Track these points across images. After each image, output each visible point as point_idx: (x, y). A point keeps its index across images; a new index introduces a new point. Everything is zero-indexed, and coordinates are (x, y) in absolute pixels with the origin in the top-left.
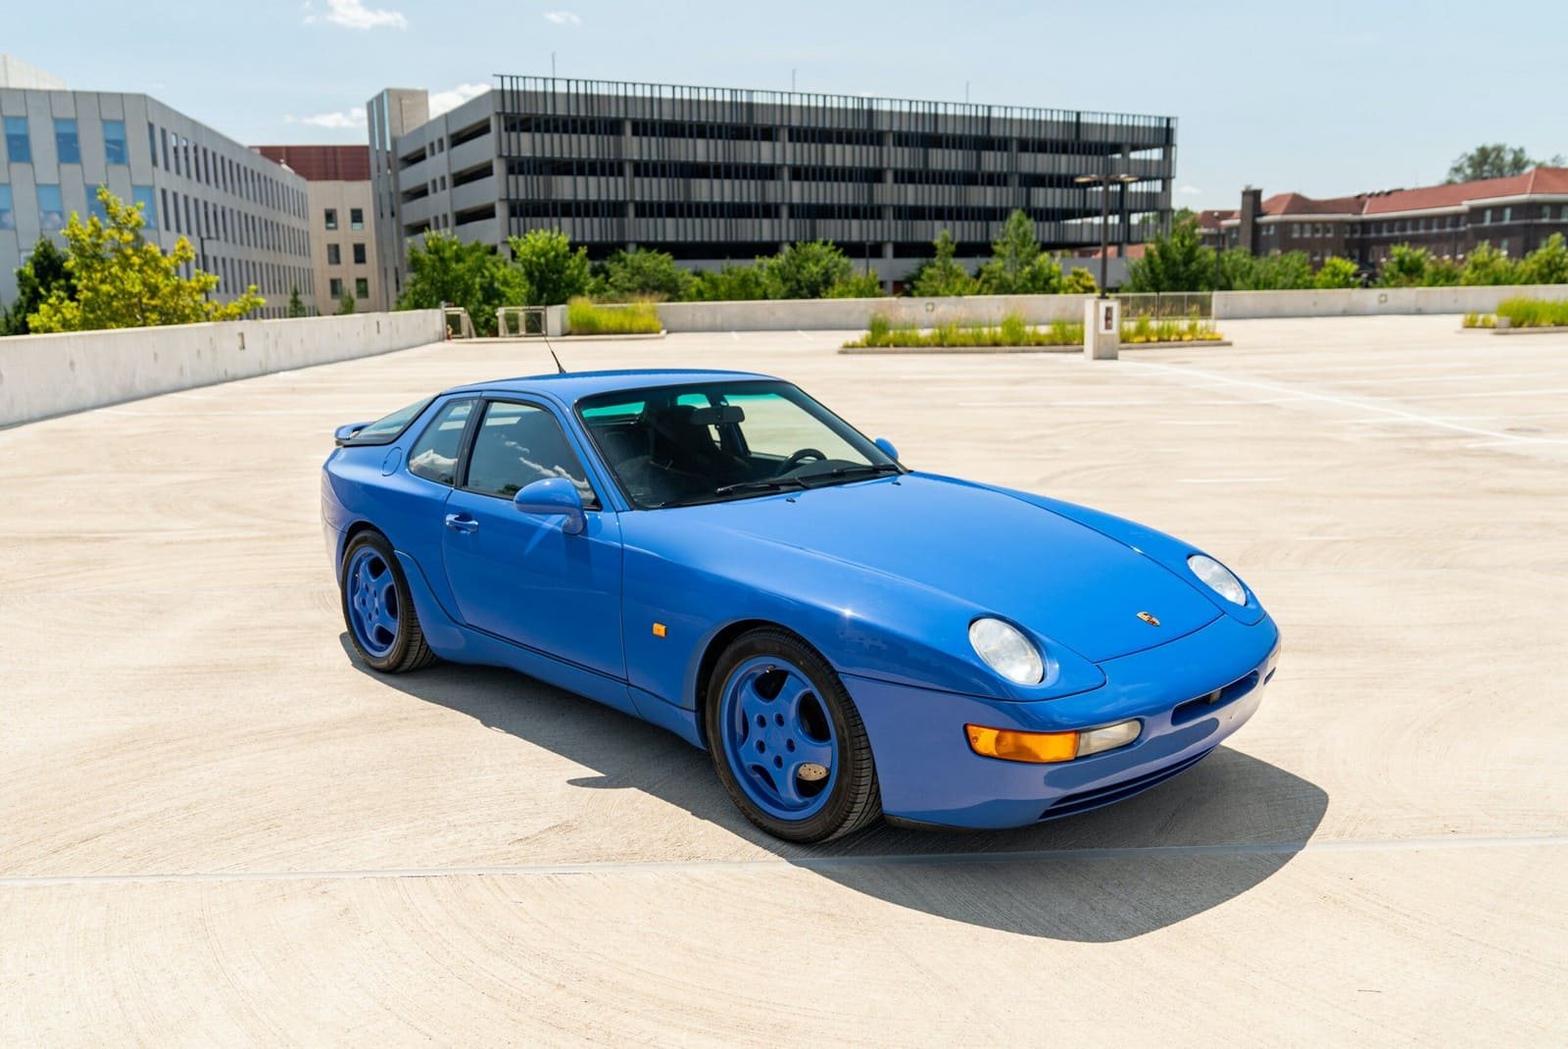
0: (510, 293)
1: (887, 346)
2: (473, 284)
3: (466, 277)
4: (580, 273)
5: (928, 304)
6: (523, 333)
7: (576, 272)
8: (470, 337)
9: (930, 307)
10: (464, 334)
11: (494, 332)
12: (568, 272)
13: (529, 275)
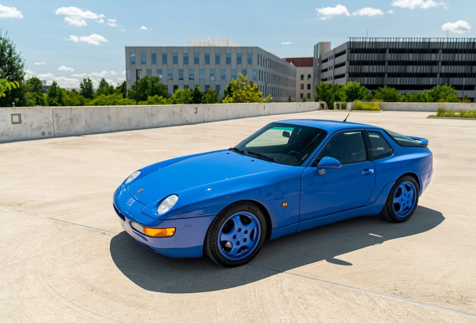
0: (342, 98)
1: (443, 116)
2: (332, 96)
3: (330, 94)
4: (362, 93)
5: (471, 105)
6: (340, 109)
7: (361, 93)
8: (327, 109)
9: (472, 106)
10: (325, 109)
11: (333, 109)
12: (359, 93)
13: (347, 94)
